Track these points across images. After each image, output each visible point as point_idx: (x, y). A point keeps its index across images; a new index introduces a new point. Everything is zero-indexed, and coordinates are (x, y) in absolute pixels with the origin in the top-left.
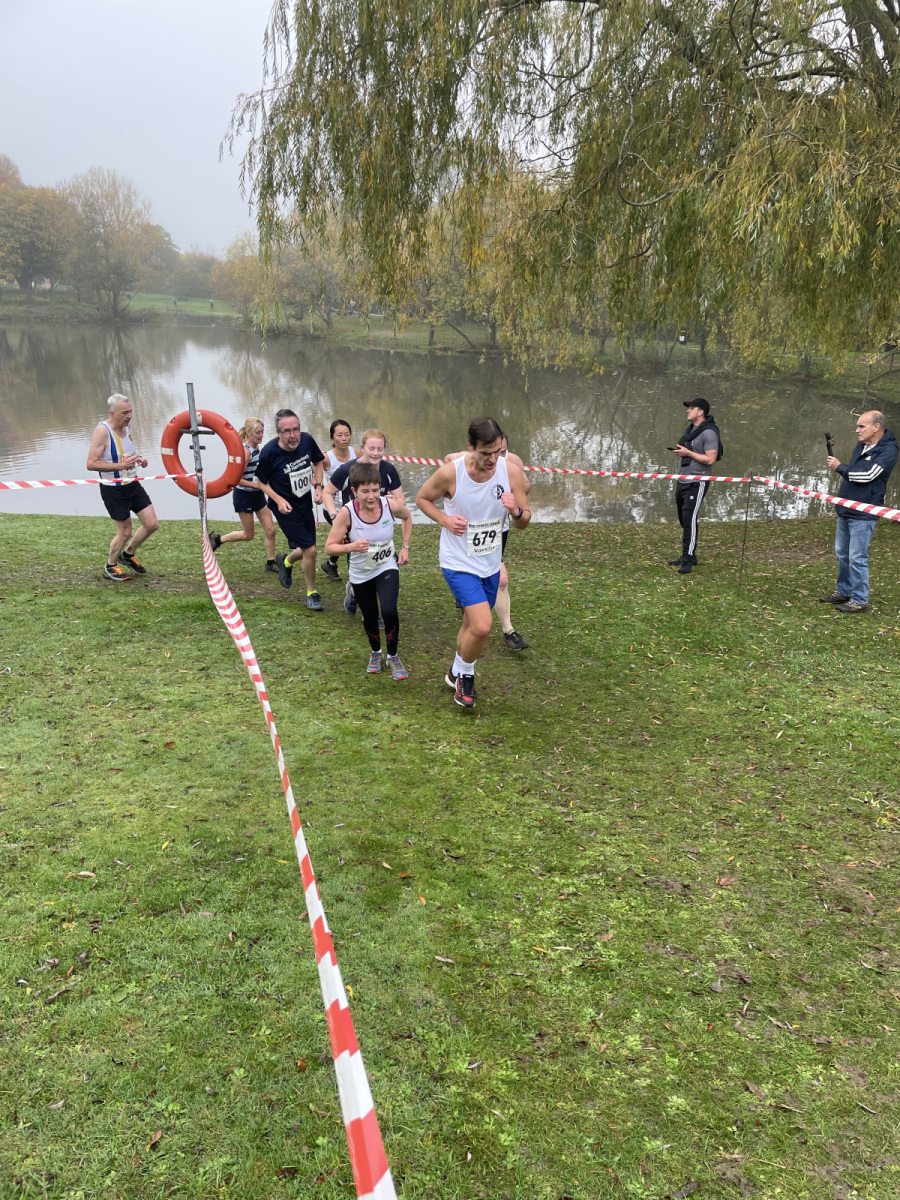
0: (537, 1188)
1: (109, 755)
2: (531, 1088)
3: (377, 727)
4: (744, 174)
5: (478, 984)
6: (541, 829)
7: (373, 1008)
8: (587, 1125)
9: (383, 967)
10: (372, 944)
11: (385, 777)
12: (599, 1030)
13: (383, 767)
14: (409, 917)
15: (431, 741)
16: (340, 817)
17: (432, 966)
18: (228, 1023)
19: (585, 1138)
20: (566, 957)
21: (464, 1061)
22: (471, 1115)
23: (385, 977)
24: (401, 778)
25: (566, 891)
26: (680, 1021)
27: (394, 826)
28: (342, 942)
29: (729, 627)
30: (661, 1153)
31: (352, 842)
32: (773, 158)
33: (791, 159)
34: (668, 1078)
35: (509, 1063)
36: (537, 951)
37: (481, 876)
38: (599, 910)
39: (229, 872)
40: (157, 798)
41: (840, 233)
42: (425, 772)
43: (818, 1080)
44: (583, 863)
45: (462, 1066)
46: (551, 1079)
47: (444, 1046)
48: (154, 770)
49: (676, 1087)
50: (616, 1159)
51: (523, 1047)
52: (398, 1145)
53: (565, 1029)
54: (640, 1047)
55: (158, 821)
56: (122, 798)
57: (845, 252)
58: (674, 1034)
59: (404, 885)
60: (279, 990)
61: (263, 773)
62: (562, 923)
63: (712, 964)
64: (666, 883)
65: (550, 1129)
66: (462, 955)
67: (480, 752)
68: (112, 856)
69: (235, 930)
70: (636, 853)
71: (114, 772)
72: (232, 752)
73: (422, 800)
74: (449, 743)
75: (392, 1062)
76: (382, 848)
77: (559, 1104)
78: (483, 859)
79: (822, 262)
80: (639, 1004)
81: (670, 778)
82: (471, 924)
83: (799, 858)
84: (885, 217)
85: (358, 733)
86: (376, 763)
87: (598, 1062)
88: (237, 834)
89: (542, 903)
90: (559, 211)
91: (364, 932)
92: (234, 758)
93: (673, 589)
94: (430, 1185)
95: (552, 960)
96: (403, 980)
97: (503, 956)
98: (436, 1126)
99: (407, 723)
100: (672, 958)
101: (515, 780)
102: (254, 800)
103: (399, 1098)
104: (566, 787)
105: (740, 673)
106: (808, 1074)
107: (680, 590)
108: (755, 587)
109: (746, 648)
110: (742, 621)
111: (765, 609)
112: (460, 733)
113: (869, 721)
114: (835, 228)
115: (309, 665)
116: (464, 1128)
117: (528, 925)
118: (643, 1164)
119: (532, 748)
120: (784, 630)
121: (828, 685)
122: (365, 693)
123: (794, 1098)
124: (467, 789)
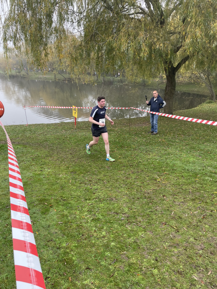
0: (81, 267)
2: (80, 247)
3: (44, 173)
4: (122, 37)
5: (68, 227)
6: (84, 191)
7: (43, 236)
8: (93, 252)
9: (45, 226)
10: (43, 222)
11: (46, 184)
12: (96, 232)
13: (46, 182)
14: (52, 215)
15: (58, 174)
16: (35, 195)
17: (57, 225)
18: (6, 245)
19: (92, 255)
20: (89, 218)
21: (65, 244)
22: (66, 255)
23: (46, 229)
24: (50, 184)
26: (114, 227)
28: (35, 223)
29: (127, 142)
30: (109, 255)
31: (38, 200)
32: (128, 33)
33: (132, 34)
34: (111, 240)
35: (75, 242)
36: (83, 218)
37: (70, 203)
38: (97, 207)
39: (6, 211)
41: (144, 51)
42: (56, 182)
43: (143, 235)
45: (64, 245)
46: (85, 244)
47: (60, 241)
49: (113, 241)
50: (99, 258)
51: (79, 238)
52: (49, 264)
53: (88, 233)
54: (105, 234)
57: (146, 55)
58: (113, 230)
59: (51, 208)
62: (88, 211)
63: (122, 214)
64: (112, 199)
65: (84, 255)
66: (65, 221)
67: (70, 175)
69: (7, 224)
70: (106, 193)
72: (6, 183)
73: (56, 188)
74: (62, 174)
75: (47, 247)
76: (45, 200)
77: (86, 249)
78: (70, 199)
79: (141, 57)
80: (105, 225)
82: (67, 214)
84: (154, 47)
85: (39, 175)
86: (44, 181)
87: (96, 239)
88: (7, 201)
89: (84, 207)
90: (80, 46)
91: (41, 220)
94: (56, 271)
95: (86, 219)
96: (50, 229)
97: (75, 220)
98: (58, 259)
99: (52, 171)
100: (113, 214)
101: (78, 181)
103: (49, 254)
104: (91, 181)
105: (130, 152)
106: (141, 234)
107: (117, 135)
108: (133, 132)
109: (131, 146)
110: (130, 140)
111: (135, 137)
112: (65, 172)
113: (157, 159)
114: (143, 49)
115: (26, 159)
116: (64, 258)
117: (81, 213)
118: (105, 258)
119: (83, 173)
120: (139, 142)
121: (149, 153)
122: (41, 165)
123: (137, 239)
124: (67, 184)
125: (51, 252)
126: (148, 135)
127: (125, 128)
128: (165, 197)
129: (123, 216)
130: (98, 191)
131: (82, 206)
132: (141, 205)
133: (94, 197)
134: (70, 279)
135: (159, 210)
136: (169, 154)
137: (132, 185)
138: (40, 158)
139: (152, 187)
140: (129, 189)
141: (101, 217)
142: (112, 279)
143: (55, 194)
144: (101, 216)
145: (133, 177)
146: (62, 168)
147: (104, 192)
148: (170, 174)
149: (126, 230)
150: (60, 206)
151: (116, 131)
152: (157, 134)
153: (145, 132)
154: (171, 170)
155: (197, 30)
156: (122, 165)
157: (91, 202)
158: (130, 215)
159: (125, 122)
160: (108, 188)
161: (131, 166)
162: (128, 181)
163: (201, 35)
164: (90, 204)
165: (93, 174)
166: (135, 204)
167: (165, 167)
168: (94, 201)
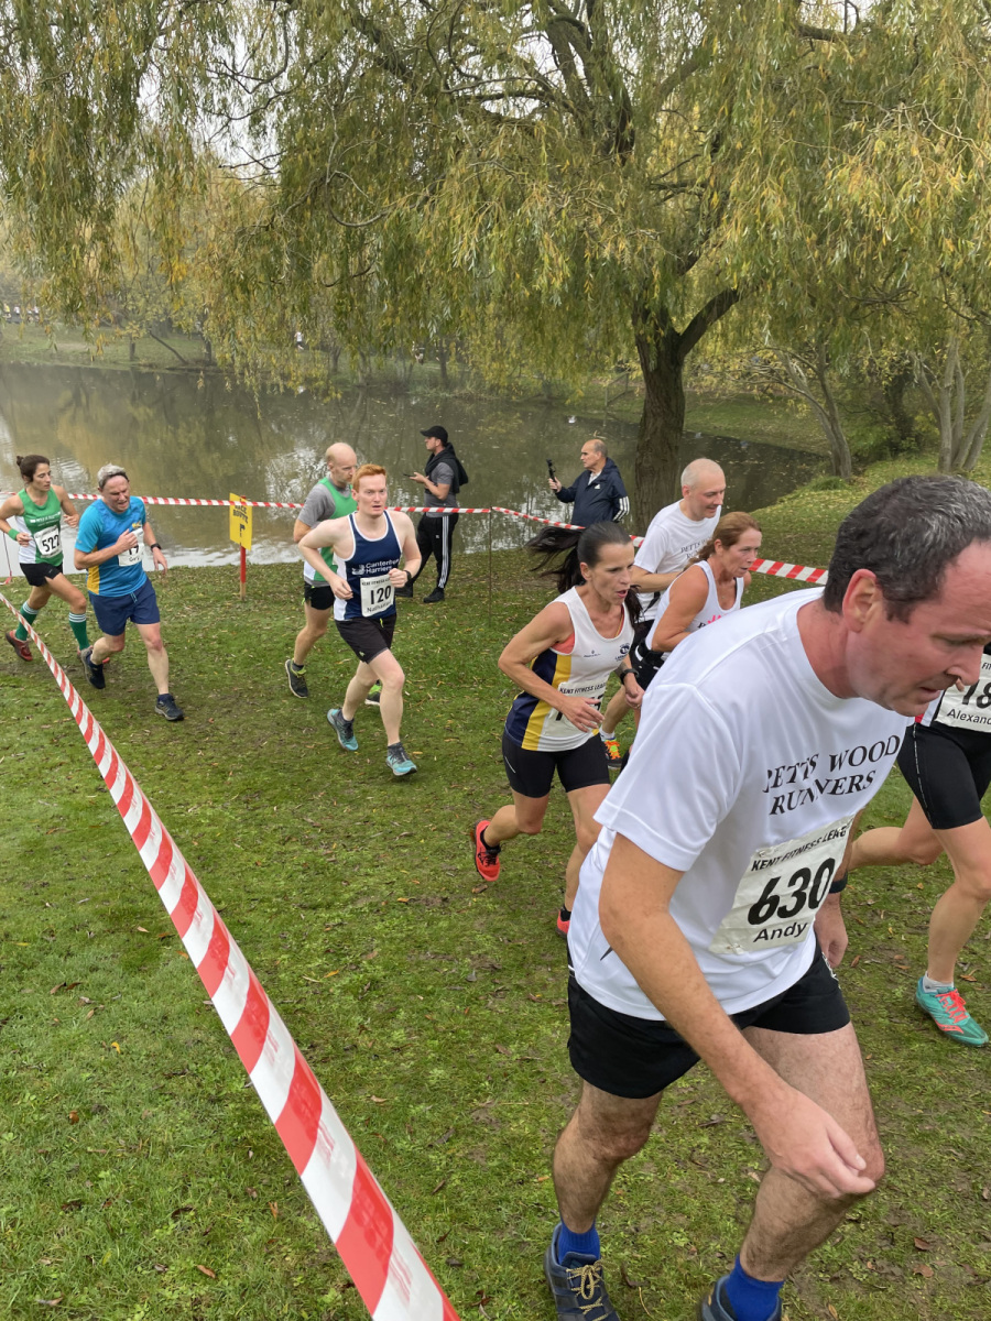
4: (455, 201)
6: (304, 873)
7: (143, 1057)
8: (359, 1107)
9: (149, 1021)
10: (135, 1003)
12: (367, 1032)
14: (172, 971)
15: (180, 805)
16: (83, 893)
17: (200, 1010)
20: (334, 980)
21: (241, 1081)
22: (250, 1122)
23: (153, 1029)
25: (331, 923)
26: (440, 1011)
27: (145, 893)
28: (103, 1006)
29: (481, 658)
30: (424, 1114)
31: (101, 915)
32: (481, 187)
33: (499, 188)
34: (430, 1057)
37: (246, 922)
38: (364, 934)
41: (551, 265)
43: (556, 1033)
44: (347, 896)
45: (239, 1086)
47: (218, 1074)
49: (436, 1063)
50: (385, 1127)
52: (182, 1161)
53: (335, 1037)
54: (405, 1038)
57: (557, 284)
58: (434, 1022)
59: (165, 944)
60: (38, 1060)
62: (328, 951)
63: (468, 960)
64: (427, 900)
67: (237, 807)
70: (398, 879)
74: (200, 805)
75: (167, 1097)
76: (135, 914)
78: (247, 907)
79: (540, 292)
80: (402, 1004)
81: (429, 807)
83: (545, 861)
84: (591, 251)
85: (94, 807)
87: (366, 1057)
89: (308, 937)
91: (124, 994)
93: (427, 625)
94: (215, 1185)
95: (321, 984)
96: (171, 1028)
98: (217, 1139)
100: (432, 962)
101: (275, 830)
103: (178, 1125)
104: (328, 830)
105: (493, 702)
107: (434, 626)
108: (505, 616)
110: (494, 650)
112: (211, 793)
114: (547, 261)
116: (245, 1134)
117: (296, 959)
118: (409, 1125)
119: (291, 798)
124: (224, 847)
125: (185, 1114)
130: (363, 870)
131: (298, 934)
134: (275, 1211)
142: (440, 1199)
144: (385, 969)
146: (195, 776)
147: (388, 874)
155: (769, 192)
157: (338, 915)
158: (502, 961)
160: (406, 859)
163: (785, 211)
165: (339, 800)
166: (522, 919)
168: (352, 912)
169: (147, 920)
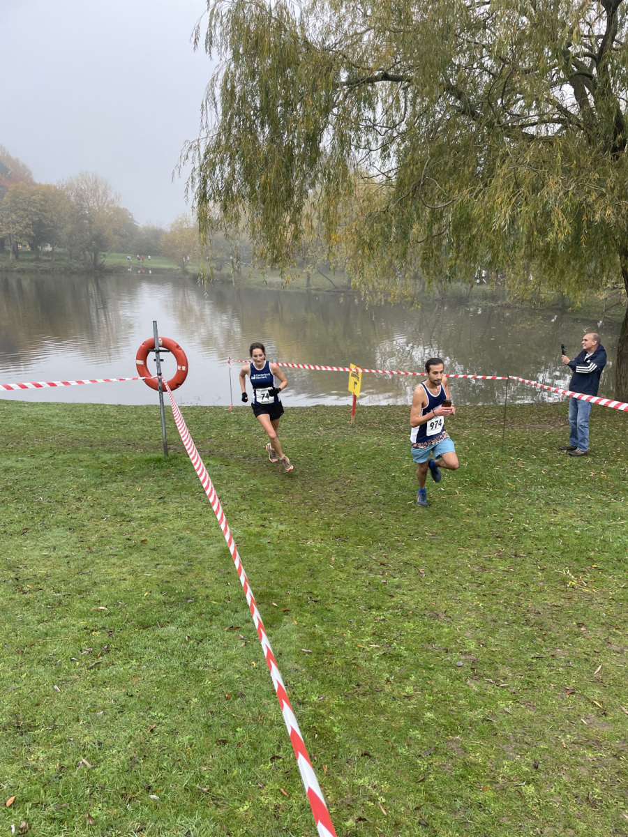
1: (108, 547)
3: (270, 532)
5: (325, 662)
6: (366, 587)
8: (380, 724)
11: (274, 559)
12: (390, 683)
13: (273, 553)
14: (287, 630)
15: (303, 539)
17: (300, 654)
19: (378, 730)
20: (376, 650)
21: (316, 696)
22: (318, 719)
24: (284, 560)
27: (280, 585)
30: (418, 737)
34: (426, 706)
35: (340, 697)
36: (359, 647)
37: (330, 610)
38: (397, 628)
39: (184, 608)
40: (139, 570)
42: (298, 557)
43: (508, 708)
45: (314, 698)
46: (362, 705)
47: (305, 689)
48: (136, 555)
49: (429, 709)
51: (348, 691)
53: (372, 683)
54: (412, 692)
55: (140, 582)
56: (118, 570)
58: (432, 686)
59: (285, 615)
61: (201, 557)
62: (374, 634)
63: (458, 654)
64: (437, 614)
65: (360, 726)
66: (317, 649)
67: (333, 545)
68: (116, 599)
69: (189, 635)
70: (422, 599)
71: (112, 557)
72: (182, 546)
73: (296, 571)
74: (314, 541)
76: (272, 596)
77: (366, 715)
80: (414, 672)
82: (323, 634)
85: (258, 535)
86: (269, 552)
87: (388, 697)
88: (187, 588)
89: (364, 624)
90: (385, 212)
92: (183, 548)
95: (368, 651)
97: (340, 650)
99: (289, 529)
100: (435, 651)
101: (353, 560)
102: (196, 571)
104: (384, 565)
105: (499, 500)
106: (504, 705)
107: (465, 449)
108: (514, 446)
109: (504, 484)
110: (503, 467)
111: (519, 460)
112: (321, 535)
113: (575, 527)
115: (227, 495)
116: (314, 725)
117: (356, 635)
119: (365, 544)
120: (530, 474)
121: (554, 507)
122: (262, 512)
123: (493, 715)
124: (324, 566)
126: (557, 457)
127: (490, 431)
128: (582, 629)
129: (463, 657)
130: (401, 591)
131: (359, 621)
132: (513, 639)
133: (390, 604)
135: (562, 657)
136: (614, 517)
137: (494, 588)
138: (261, 494)
139: (551, 599)
140: (484, 595)
141: (405, 653)
143: (294, 586)
144: (406, 650)
145: (501, 568)
146: (313, 524)
147: (416, 596)
148: (610, 571)
149: (466, 691)
150: (306, 614)
151: (465, 439)
152: (586, 454)
153: (551, 448)
154: (614, 562)
156: (472, 532)
157: (383, 615)
158: (480, 658)
159: (493, 416)
160: (429, 589)
161: (498, 537)
162: (485, 576)
164: (379, 618)
165: (393, 548)
166: (497, 636)
167: (598, 552)
168: (391, 614)
169: (278, 600)
